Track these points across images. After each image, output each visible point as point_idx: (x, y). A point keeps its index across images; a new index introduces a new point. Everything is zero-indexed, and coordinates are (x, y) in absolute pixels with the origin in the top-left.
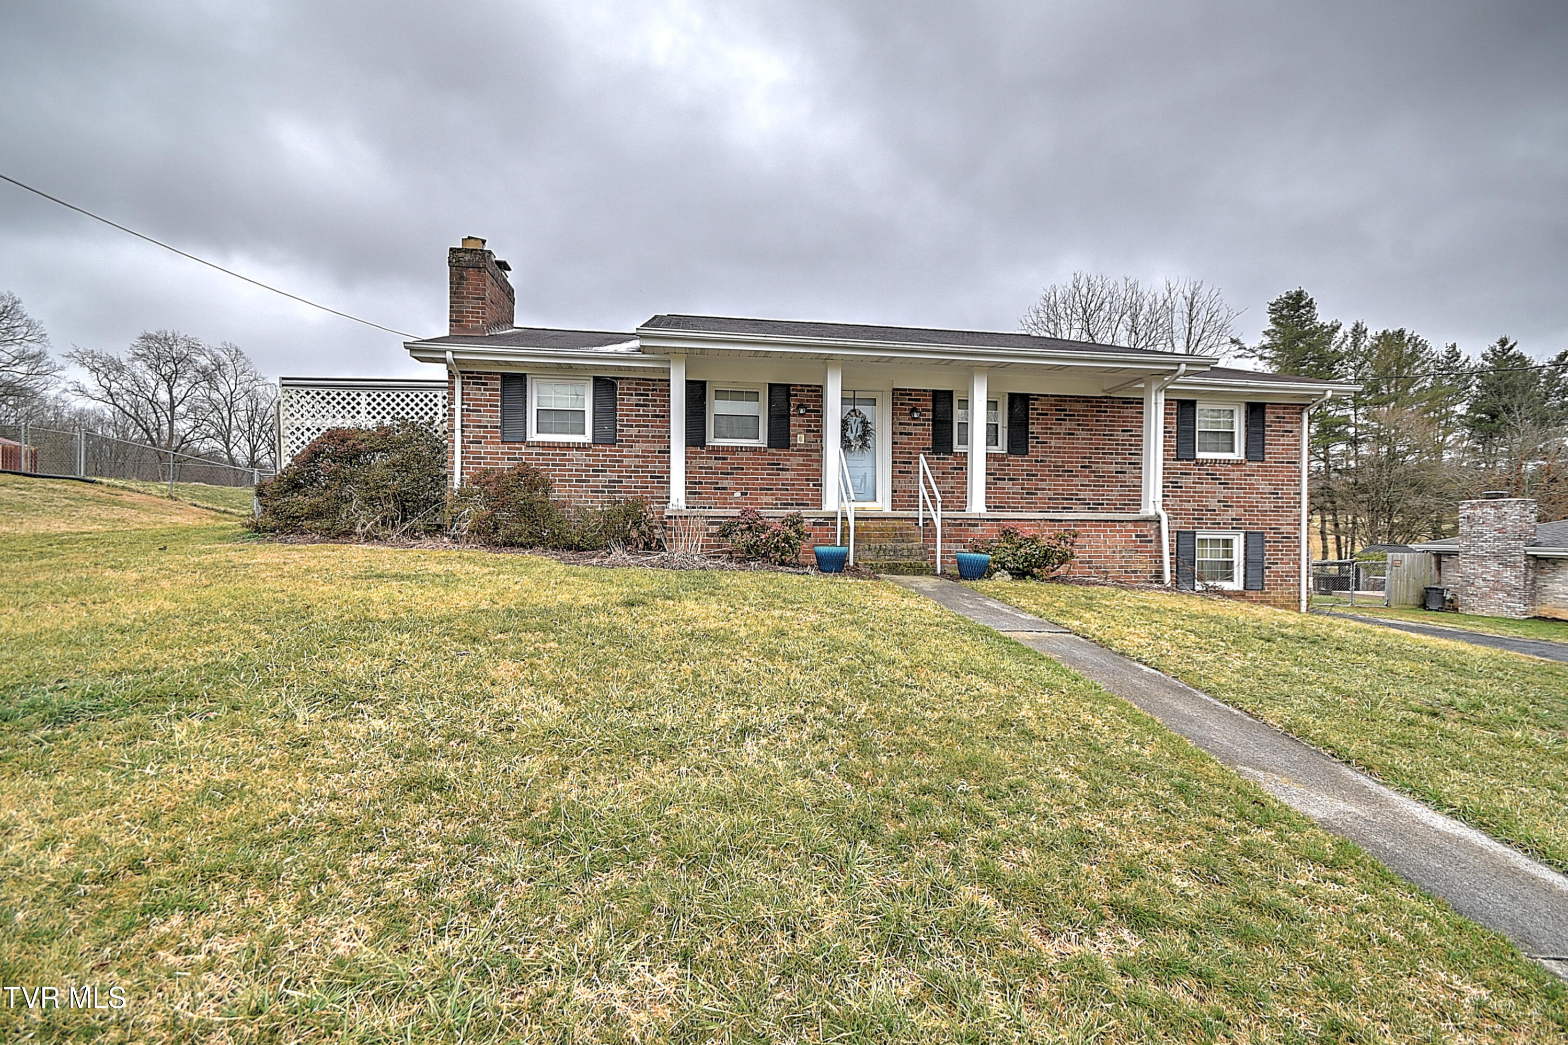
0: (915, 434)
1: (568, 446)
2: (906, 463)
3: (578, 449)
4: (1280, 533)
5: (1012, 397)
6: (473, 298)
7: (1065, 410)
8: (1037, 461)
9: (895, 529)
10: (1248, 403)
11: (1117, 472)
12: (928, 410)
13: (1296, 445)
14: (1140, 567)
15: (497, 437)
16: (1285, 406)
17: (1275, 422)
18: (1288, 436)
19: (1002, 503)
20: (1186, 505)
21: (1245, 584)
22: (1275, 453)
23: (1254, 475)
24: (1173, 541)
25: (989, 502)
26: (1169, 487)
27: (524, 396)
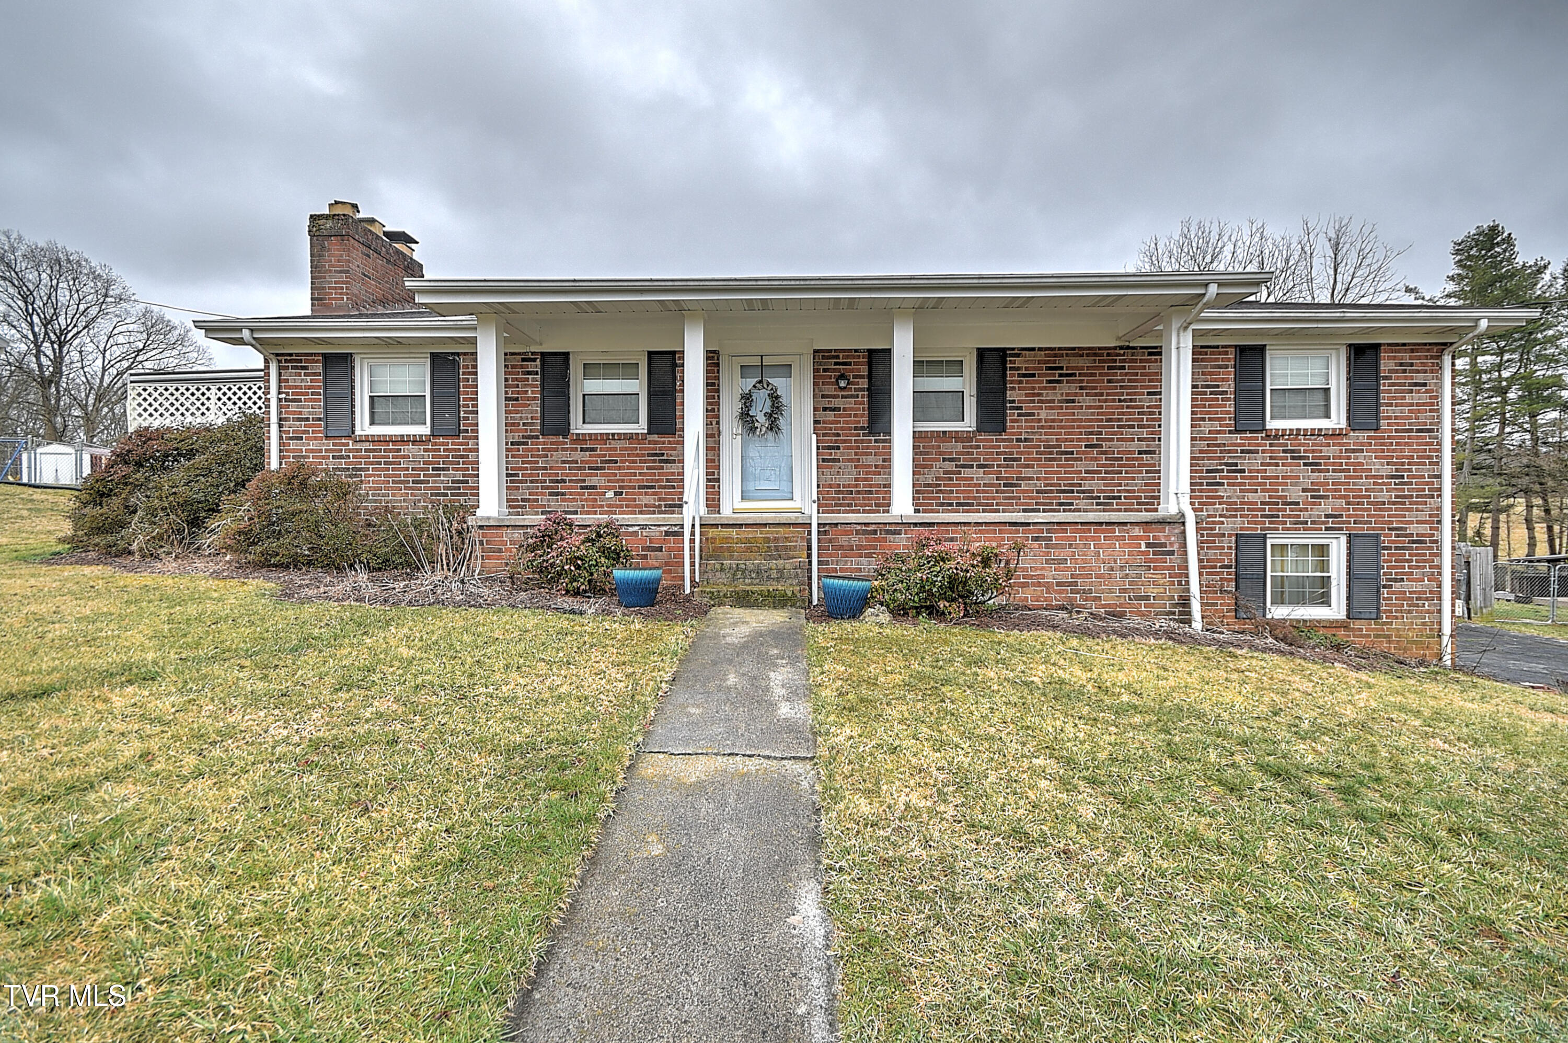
0: (845, 409)
1: (403, 440)
2: (833, 448)
3: (414, 442)
4: (1406, 536)
5: (982, 354)
6: (336, 272)
7: (1062, 368)
8: (1018, 440)
9: (767, 540)
10: (1350, 345)
11: (1140, 453)
12: (862, 377)
13: (1432, 404)
14: (1152, 591)
15: (320, 432)
16: (1414, 348)
17: (1397, 371)
18: (1418, 392)
19: (968, 498)
20: (1251, 497)
21: (1348, 611)
22: (1396, 418)
23: (1362, 451)
24: (1230, 548)
25: (949, 498)
26: (1222, 471)
27: (353, 381)
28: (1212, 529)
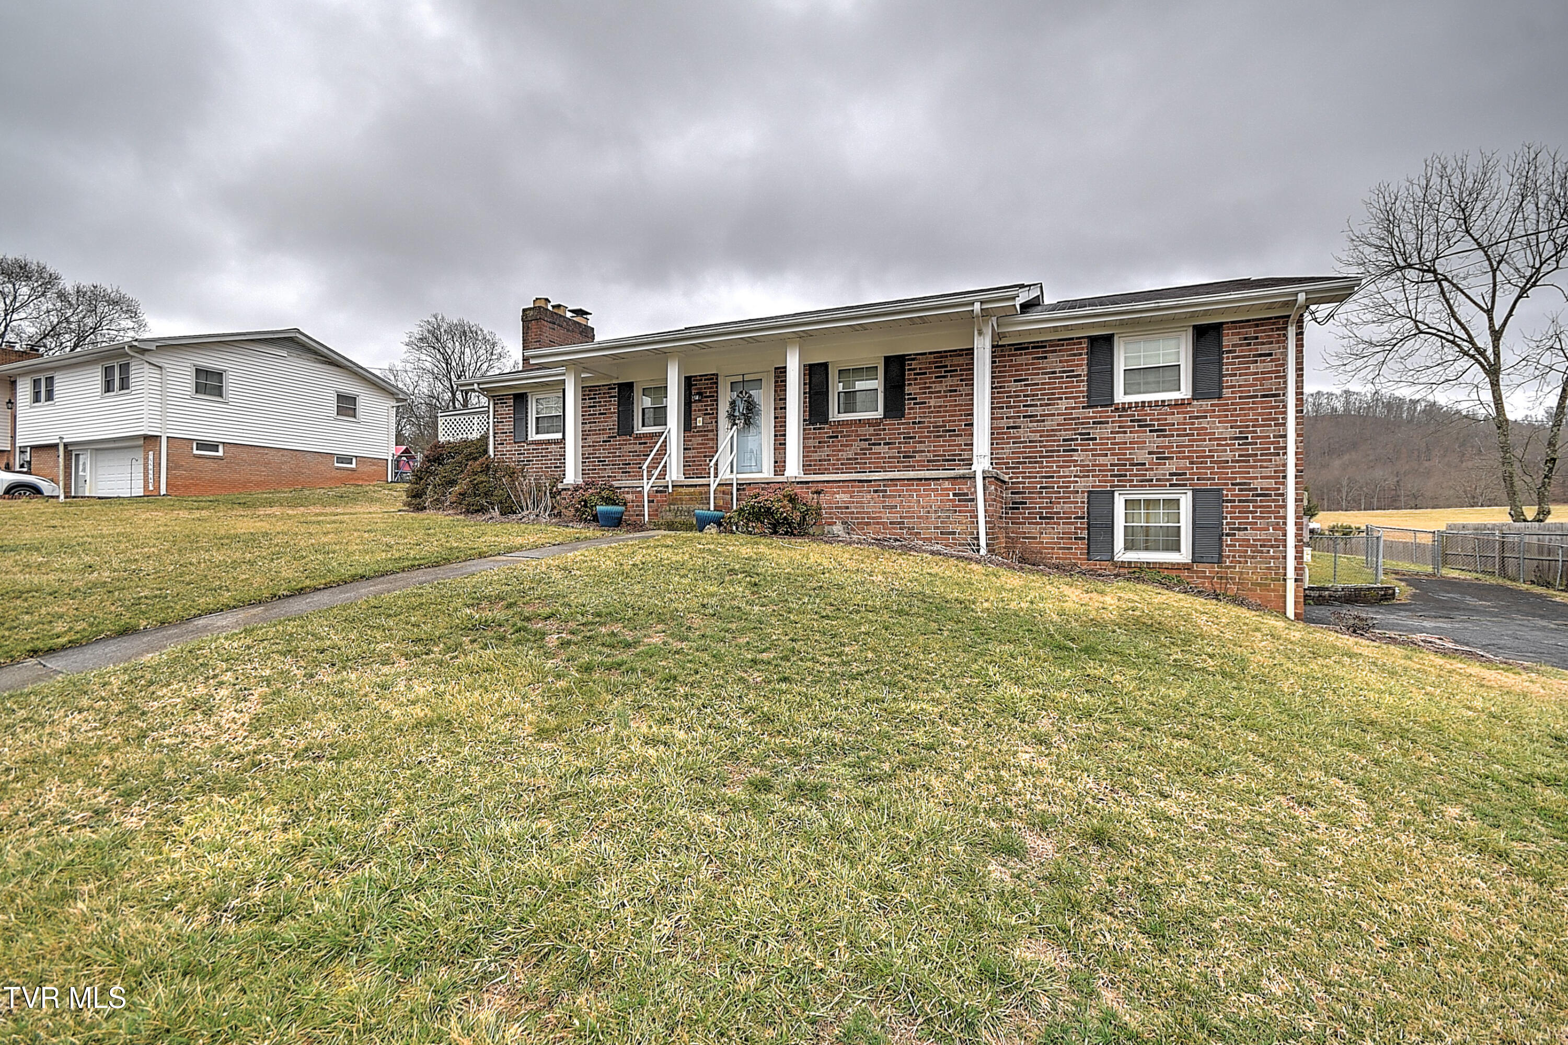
1: (549, 442)
3: (555, 443)
4: (1250, 490)
5: (888, 360)
6: (534, 342)
7: (946, 366)
8: (914, 423)
9: (701, 493)
10: (1194, 327)
11: (1008, 428)
13: (1278, 372)
14: (957, 528)
15: (512, 439)
16: (1258, 323)
17: (1241, 345)
18: (1264, 361)
19: (877, 467)
20: (1102, 460)
21: (1193, 556)
22: (1240, 386)
23: (1206, 417)
24: (1083, 502)
25: (864, 468)
26: (1077, 439)
27: (527, 409)
28: (1067, 487)
